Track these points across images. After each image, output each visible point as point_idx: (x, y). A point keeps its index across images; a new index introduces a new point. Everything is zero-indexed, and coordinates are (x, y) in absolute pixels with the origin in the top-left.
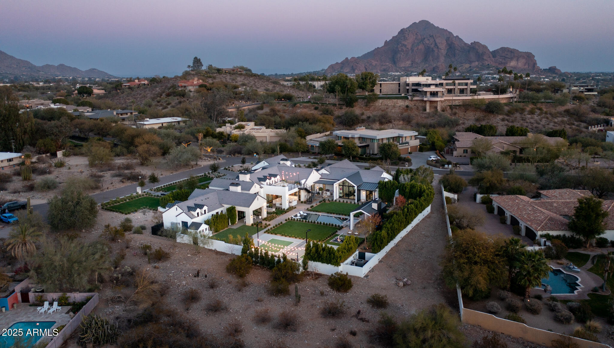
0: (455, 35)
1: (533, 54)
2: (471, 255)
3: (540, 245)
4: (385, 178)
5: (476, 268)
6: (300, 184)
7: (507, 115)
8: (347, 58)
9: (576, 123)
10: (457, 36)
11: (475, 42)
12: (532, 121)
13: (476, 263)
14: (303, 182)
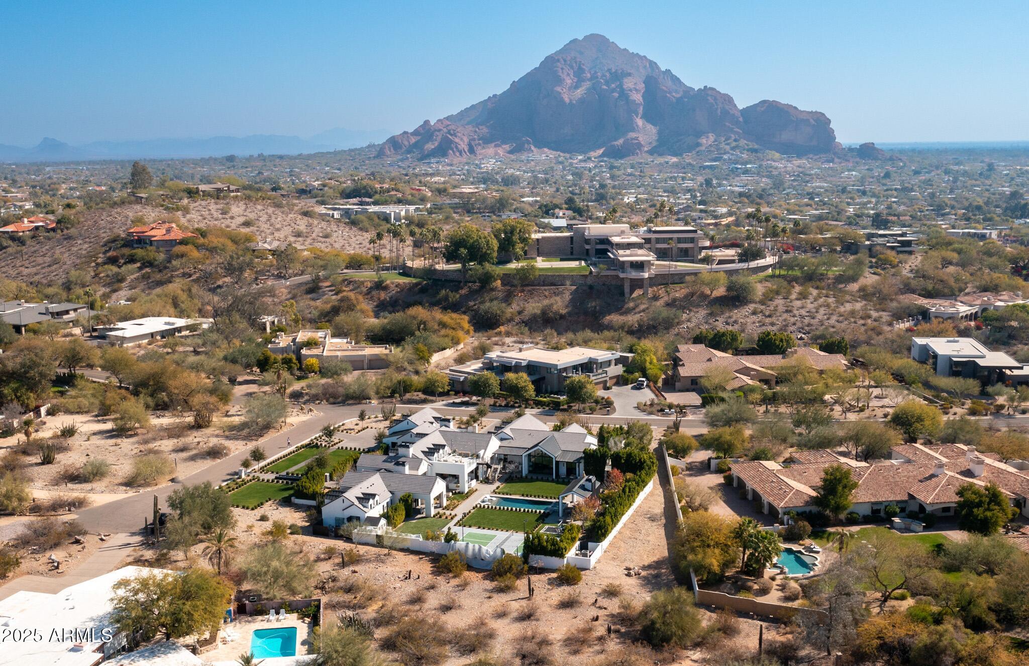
0: (663, 69)
1: (828, 116)
2: (704, 538)
3: (782, 523)
4: (590, 444)
5: (709, 551)
6: (478, 457)
7: (762, 302)
8: (427, 122)
9: (874, 314)
10: (668, 71)
11: (705, 87)
12: (803, 312)
13: (709, 546)
14: (481, 452)
